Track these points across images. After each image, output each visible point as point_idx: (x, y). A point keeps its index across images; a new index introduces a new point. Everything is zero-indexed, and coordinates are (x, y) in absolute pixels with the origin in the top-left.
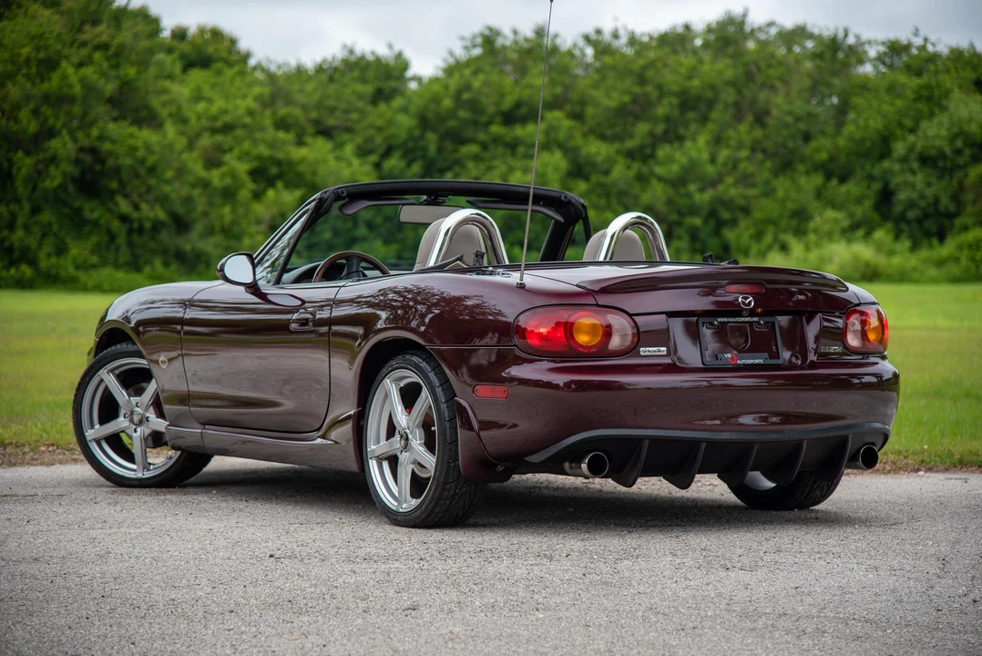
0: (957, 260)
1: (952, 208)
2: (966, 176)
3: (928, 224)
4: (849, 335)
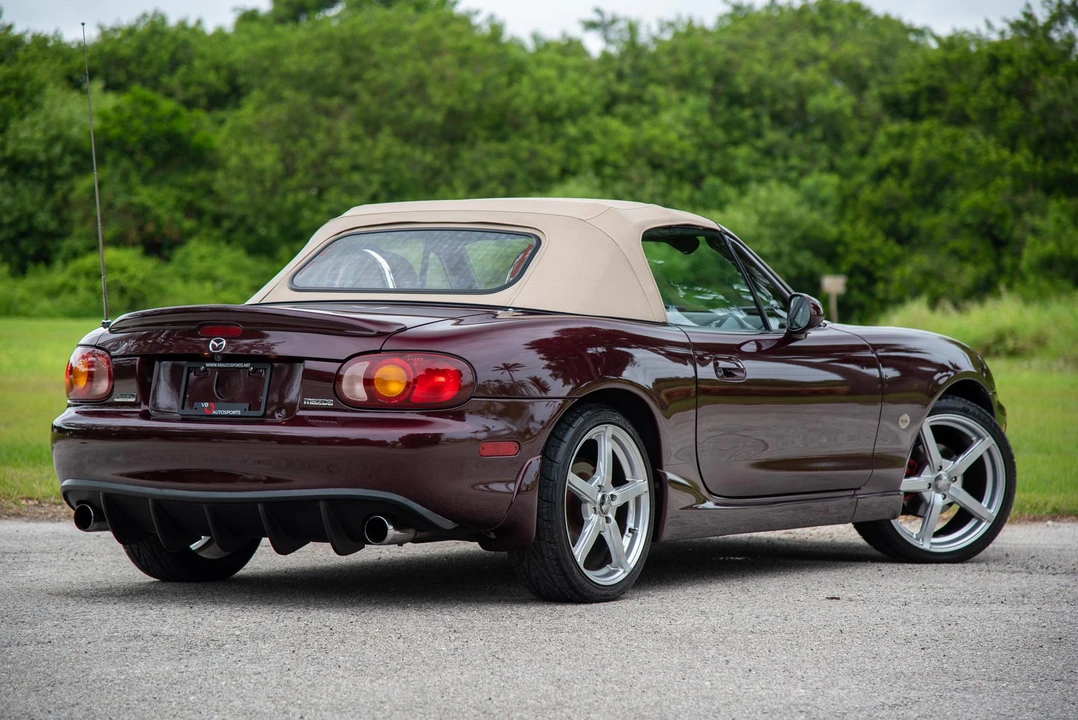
0: (73, 290)
1: (53, 225)
2: (72, 189)
3: (24, 244)
4: (345, 386)
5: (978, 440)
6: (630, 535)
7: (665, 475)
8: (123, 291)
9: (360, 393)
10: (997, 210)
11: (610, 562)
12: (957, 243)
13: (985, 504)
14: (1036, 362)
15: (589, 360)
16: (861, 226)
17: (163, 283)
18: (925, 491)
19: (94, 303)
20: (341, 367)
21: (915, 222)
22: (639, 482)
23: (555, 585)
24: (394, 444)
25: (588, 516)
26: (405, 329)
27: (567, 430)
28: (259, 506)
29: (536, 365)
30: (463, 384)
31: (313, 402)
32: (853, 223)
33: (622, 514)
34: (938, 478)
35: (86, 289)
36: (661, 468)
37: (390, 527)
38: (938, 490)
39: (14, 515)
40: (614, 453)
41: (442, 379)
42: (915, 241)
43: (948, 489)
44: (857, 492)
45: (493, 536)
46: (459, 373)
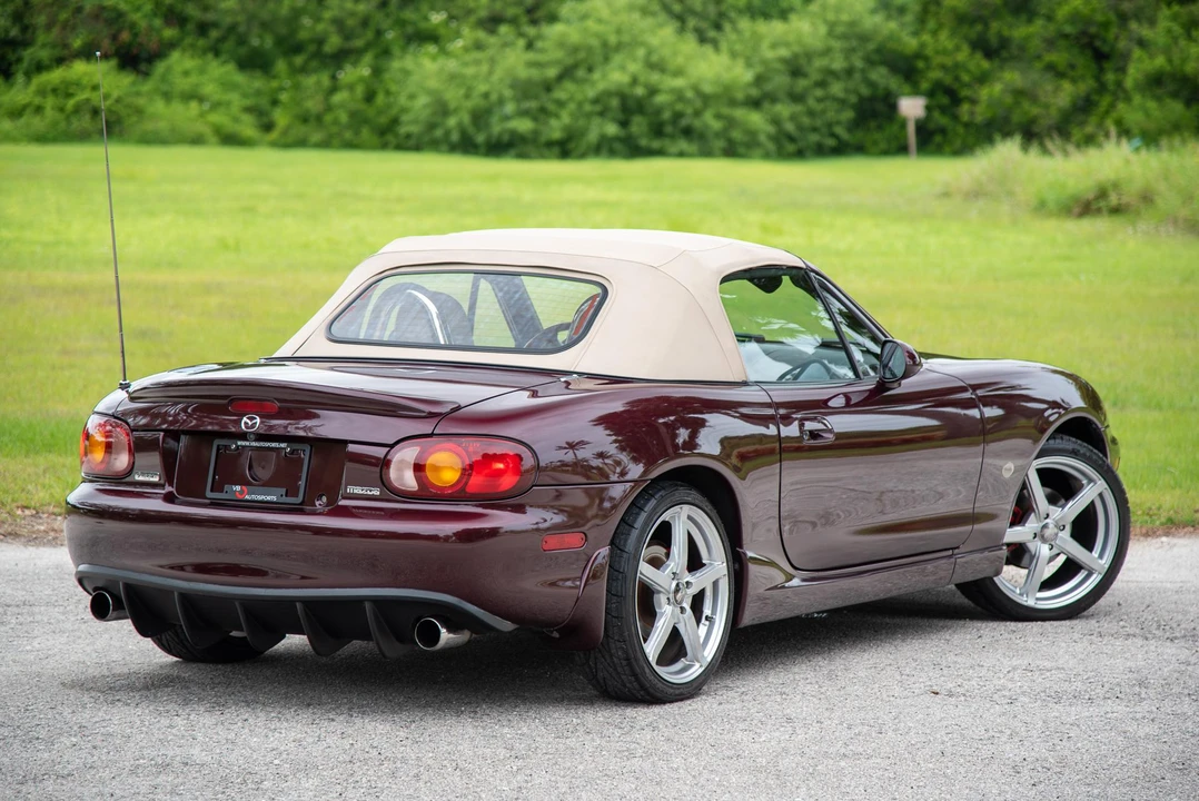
4: (393, 474)
5: (1089, 483)
6: (707, 623)
7: (745, 554)
8: (95, 112)
9: (409, 481)
10: (1099, 18)
11: (685, 655)
12: (1052, 57)
13: (1096, 554)
14: (1142, 226)
15: (663, 430)
16: (944, 36)
17: (141, 101)
18: (1029, 541)
19: (63, 125)
20: (389, 451)
21: (1006, 33)
22: (717, 566)
23: (625, 686)
24: (447, 538)
25: (660, 608)
26: (459, 408)
27: (638, 514)
28: (298, 604)
29: (603, 440)
30: (523, 469)
31: (358, 490)
32: (935, 33)
33: (697, 602)
34: (1045, 526)
35: (53, 109)
36: (741, 547)
37: (443, 631)
38: (1044, 540)
39: (10, 534)
40: (689, 534)
41: (501, 466)
42: (1004, 54)
43: (1055, 539)
44: (956, 551)
45: (556, 635)
46: (519, 458)
